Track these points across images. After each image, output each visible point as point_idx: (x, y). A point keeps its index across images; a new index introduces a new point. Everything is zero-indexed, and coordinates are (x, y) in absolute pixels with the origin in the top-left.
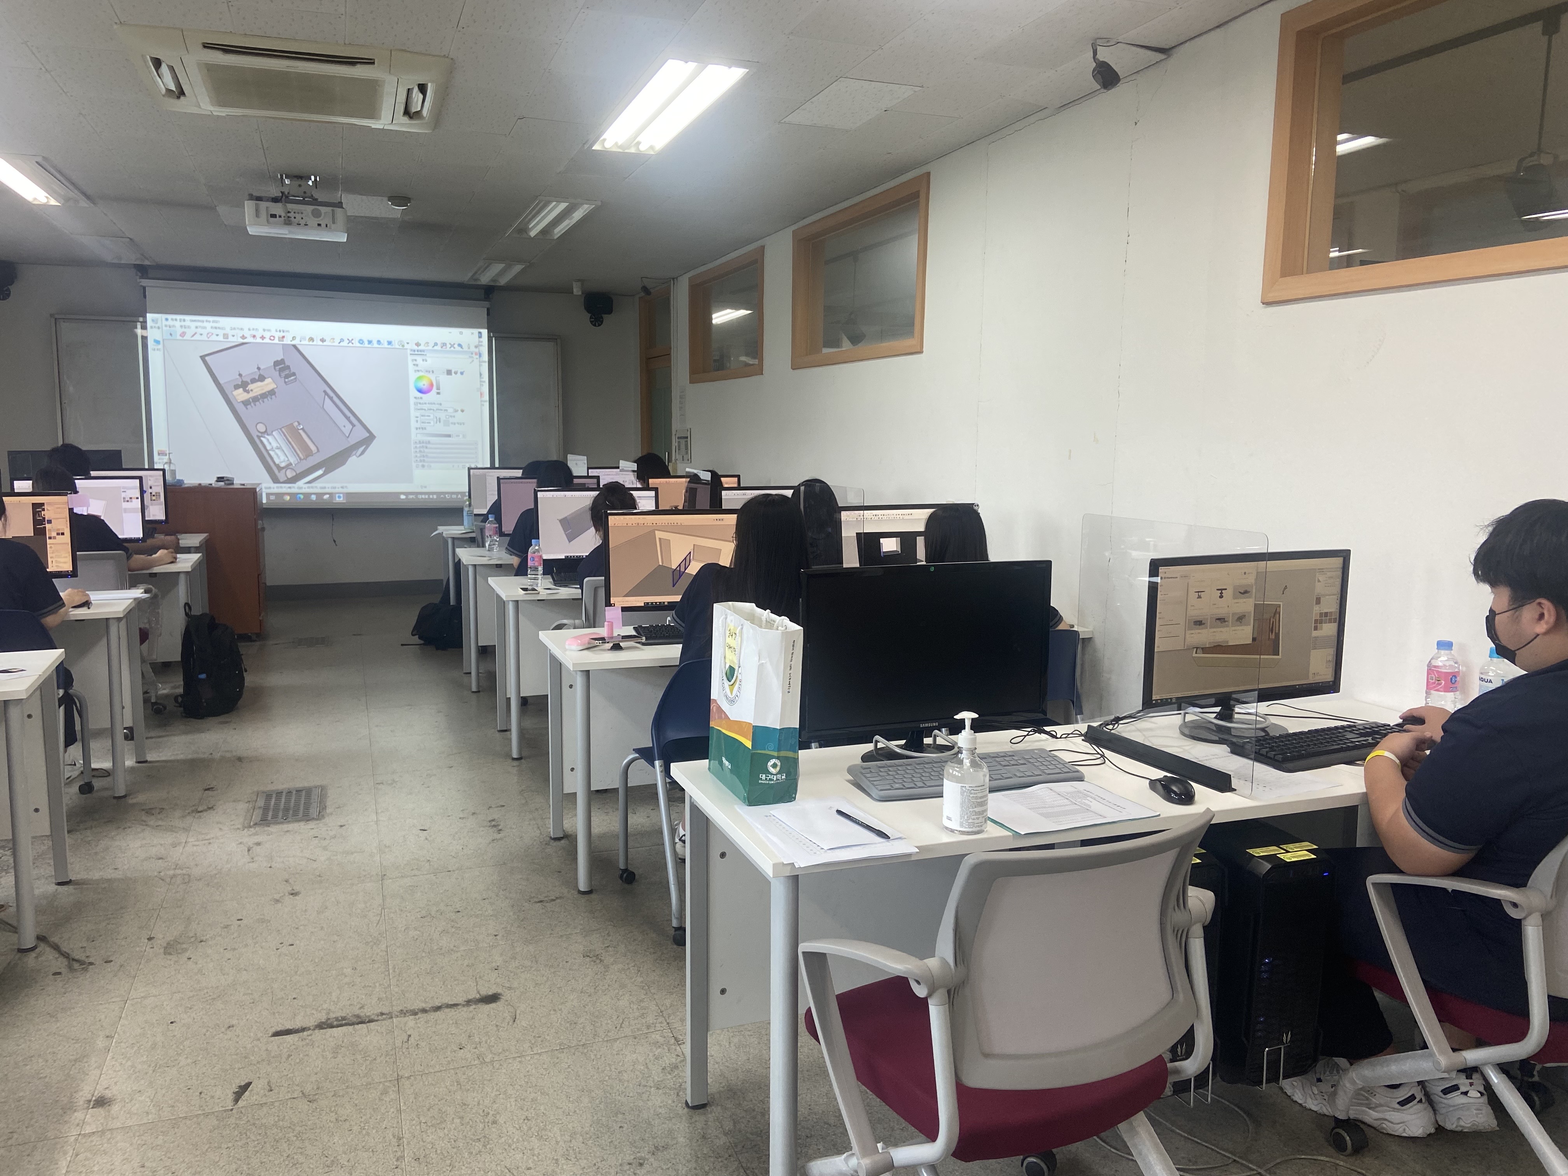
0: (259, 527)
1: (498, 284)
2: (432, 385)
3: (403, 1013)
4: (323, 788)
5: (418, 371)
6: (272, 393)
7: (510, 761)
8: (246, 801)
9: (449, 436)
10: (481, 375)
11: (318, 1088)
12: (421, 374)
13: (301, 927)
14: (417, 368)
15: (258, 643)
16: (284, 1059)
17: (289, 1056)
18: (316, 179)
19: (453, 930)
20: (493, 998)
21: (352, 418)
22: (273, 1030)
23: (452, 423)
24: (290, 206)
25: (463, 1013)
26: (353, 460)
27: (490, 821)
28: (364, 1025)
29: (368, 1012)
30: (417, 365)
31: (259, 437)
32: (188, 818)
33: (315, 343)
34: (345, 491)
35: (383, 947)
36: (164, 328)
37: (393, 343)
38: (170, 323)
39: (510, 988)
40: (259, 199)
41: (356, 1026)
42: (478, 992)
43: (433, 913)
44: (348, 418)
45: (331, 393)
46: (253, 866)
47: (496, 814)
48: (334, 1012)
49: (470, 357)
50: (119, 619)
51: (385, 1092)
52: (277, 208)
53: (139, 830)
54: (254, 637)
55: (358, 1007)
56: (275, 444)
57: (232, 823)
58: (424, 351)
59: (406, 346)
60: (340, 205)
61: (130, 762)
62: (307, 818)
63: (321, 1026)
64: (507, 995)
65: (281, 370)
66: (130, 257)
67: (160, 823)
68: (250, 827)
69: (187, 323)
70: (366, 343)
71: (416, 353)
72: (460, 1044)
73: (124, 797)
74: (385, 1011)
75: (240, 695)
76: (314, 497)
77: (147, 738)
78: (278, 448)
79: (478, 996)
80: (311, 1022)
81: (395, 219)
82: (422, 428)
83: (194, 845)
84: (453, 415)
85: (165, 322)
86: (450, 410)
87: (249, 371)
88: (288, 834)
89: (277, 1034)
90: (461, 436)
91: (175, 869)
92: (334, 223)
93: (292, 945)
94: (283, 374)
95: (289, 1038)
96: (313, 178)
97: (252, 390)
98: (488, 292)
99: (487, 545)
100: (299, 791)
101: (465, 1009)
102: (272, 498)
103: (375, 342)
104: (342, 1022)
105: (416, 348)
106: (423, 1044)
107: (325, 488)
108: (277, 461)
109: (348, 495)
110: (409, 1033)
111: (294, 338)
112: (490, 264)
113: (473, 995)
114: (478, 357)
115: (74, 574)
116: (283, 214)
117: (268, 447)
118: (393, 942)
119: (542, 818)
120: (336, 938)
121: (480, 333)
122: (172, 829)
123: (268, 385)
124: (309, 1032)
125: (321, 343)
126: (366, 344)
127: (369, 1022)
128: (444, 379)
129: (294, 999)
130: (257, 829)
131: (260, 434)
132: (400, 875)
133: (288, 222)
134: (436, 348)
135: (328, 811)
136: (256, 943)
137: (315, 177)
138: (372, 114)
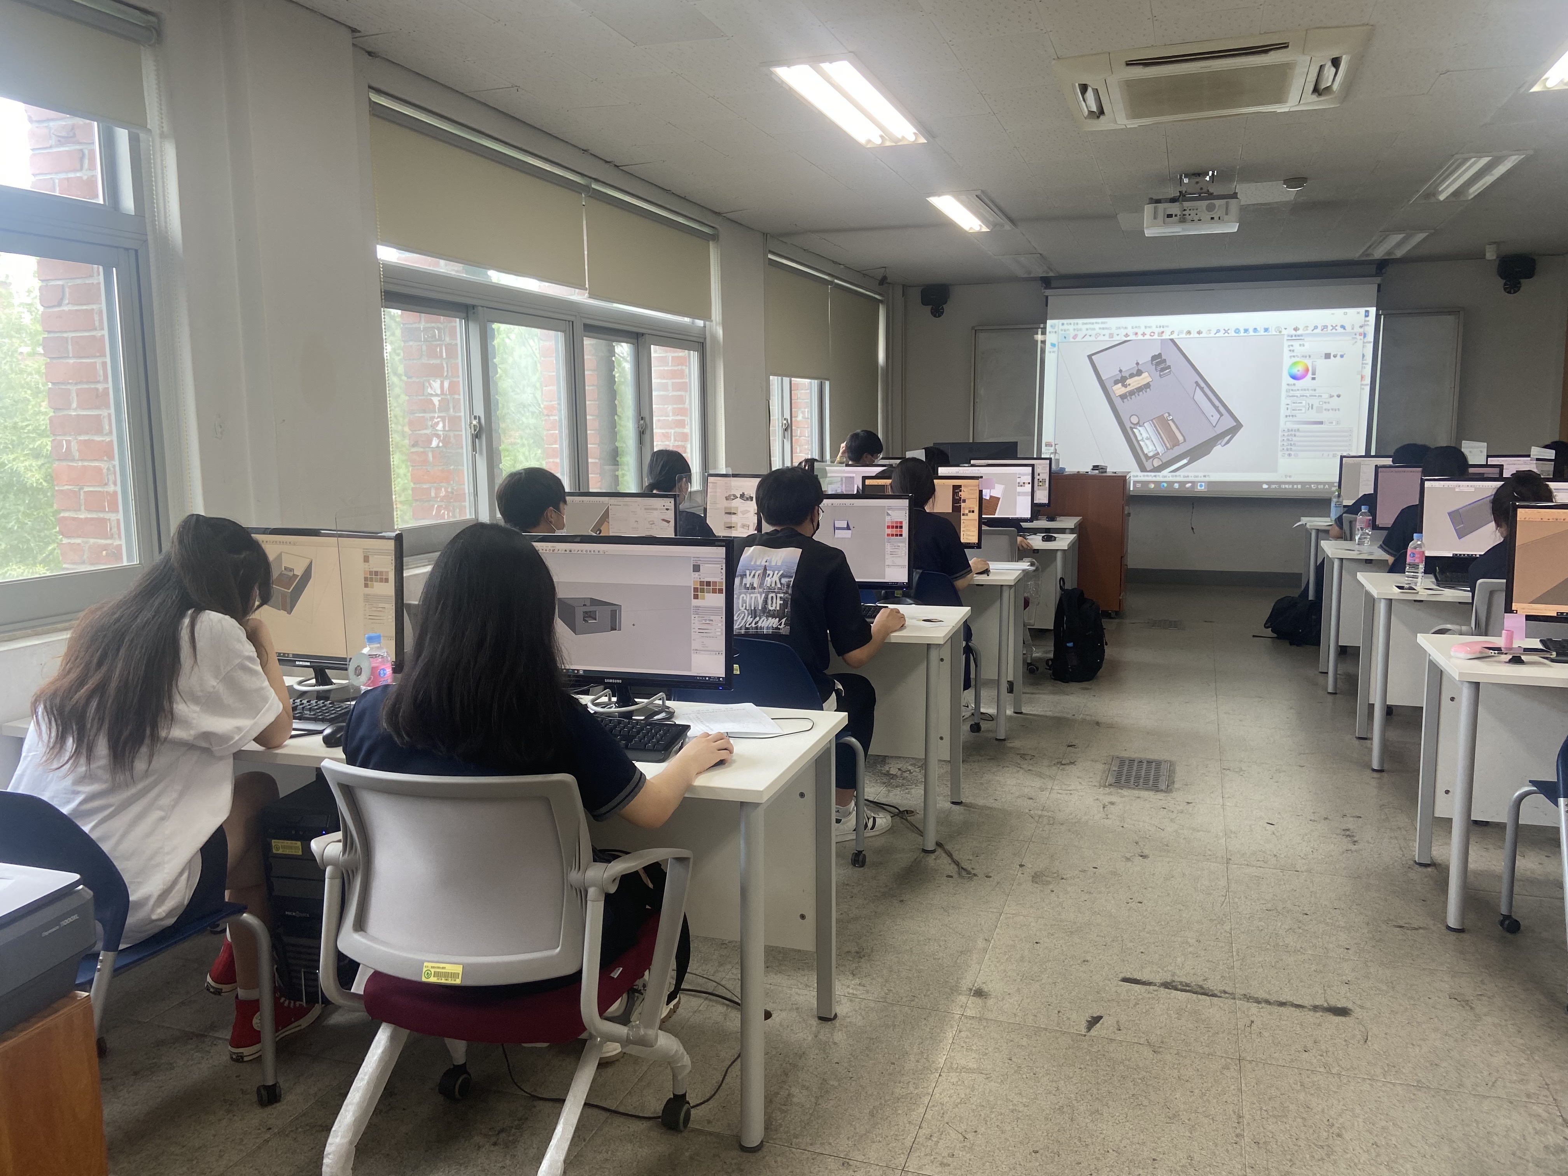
0: (1126, 512)
1: (1393, 257)
2: (1307, 370)
3: (1247, 998)
4: (1172, 764)
5: (1294, 356)
6: (1147, 386)
7: (1371, 771)
8: (1103, 761)
9: (1321, 423)
10: (1363, 356)
11: (1162, 1042)
12: (1296, 359)
13: (1150, 889)
14: (1293, 354)
15: (1117, 621)
16: (1131, 1005)
17: (1137, 1004)
18: (1213, 174)
19: (1301, 931)
20: (1343, 1012)
21: (1221, 409)
22: (1121, 976)
23: (1325, 410)
24: (1186, 204)
25: (1311, 1017)
26: (1217, 449)
27: (1344, 830)
28: (1208, 998)
29: (1210, 985)
30: (1293, 351)
31: (1132, 429)
32: (1054, 768)
33: (1192, 336)
34: (1207, 479)
35: (1228, 928)
36: (1060, 332)
37: (1270, 330)
38: (1066, 327)
39: (1362, 1007)
40: (1158, 201)
41: (1199, 996)
42: (1326, 1001)
43: (1279, 909)
44: (1216, 408)
45: (1203, 384)
46: (1108, 822)
47: (1350, 824)
48: (1179, 977)
49: (1353, 338)
50: (1010, 586)
51: (1226, 1067)
52: (1174, 208)
53: (1015, 770)
54: (1113, 615)
55: (1202, 978)
56: (1145, 435)
57: (1091, 780)
58: (1301, 335)
59: (1284, 332)
60: (1234, 196)
61: (1009, 712)
62: (1156, 788)
63: (1166, 985)
64: (1358, 1012)
65: (1157, 364)
66: (1040, 271)
67: (1030, 768)
68: (1105, 786)
69: (1080, 326)
70: (1242, 331)
71: (1294, 338)
72: (1305, 1046)
73: (1004, 740)
74: (1227, 989)
75: (1099, 666)
76: (1176, 486)
77: (1023, 693)
78: (1147, 439)
79: (1326, 1005)
80: (1158, 979)
81: (1288, 202)
82: (1293, 416)
83: (1058, 793)
84: (1327, 400)
85: (1061, 327)
86: (1325, 396)
87: (1128, 366)
88: (1138, 800)
89: (1125, 980)
90: (1334, 424)
91: (1042, 810)
92: (1227, 214)
93: (1141, 903)
94: (1159, 368)
95: (1137, 987)
96: (1210, 173)
97: (1129, 385)
98: (1382, 266)
99: (1357, 538)
100: (1149, 762)
101: (1311, 1013)
102: (1139, 485)
103: (1251, 330)
104: (1186, 988)
105: (1294, 332)
106: (1266, 1034)
107: (1188, 476)
108: (1146, 451)
109: (1210, 484)
110: (1252, 1019)
111: (1172, 333)
112: (1388, 235)
113: (1320, 1002)
114: (1362, 337)
115: (978, 546)
116: (1179, 213)
117: (1139, 438)
118: (1237, 926)
119: (1405, 839)
120: (1182, 908)
121: (1367, 312)
122: (1040, 775)
123: (1145, 378)
124: (1155, 988)
125: (1198, 336)
126: (1242, 334)
127: (1211, 996)
128: (1322, 365)
129: (1142, 952)
130: (1112, 789)
131: (1133, 426)
132: (1246, 862)
133: (1183, 220)
134: (1315, 331)
135: (1176, 786)
136: (1109, 892)
137: (1213, 172)
138: (1280, 98)
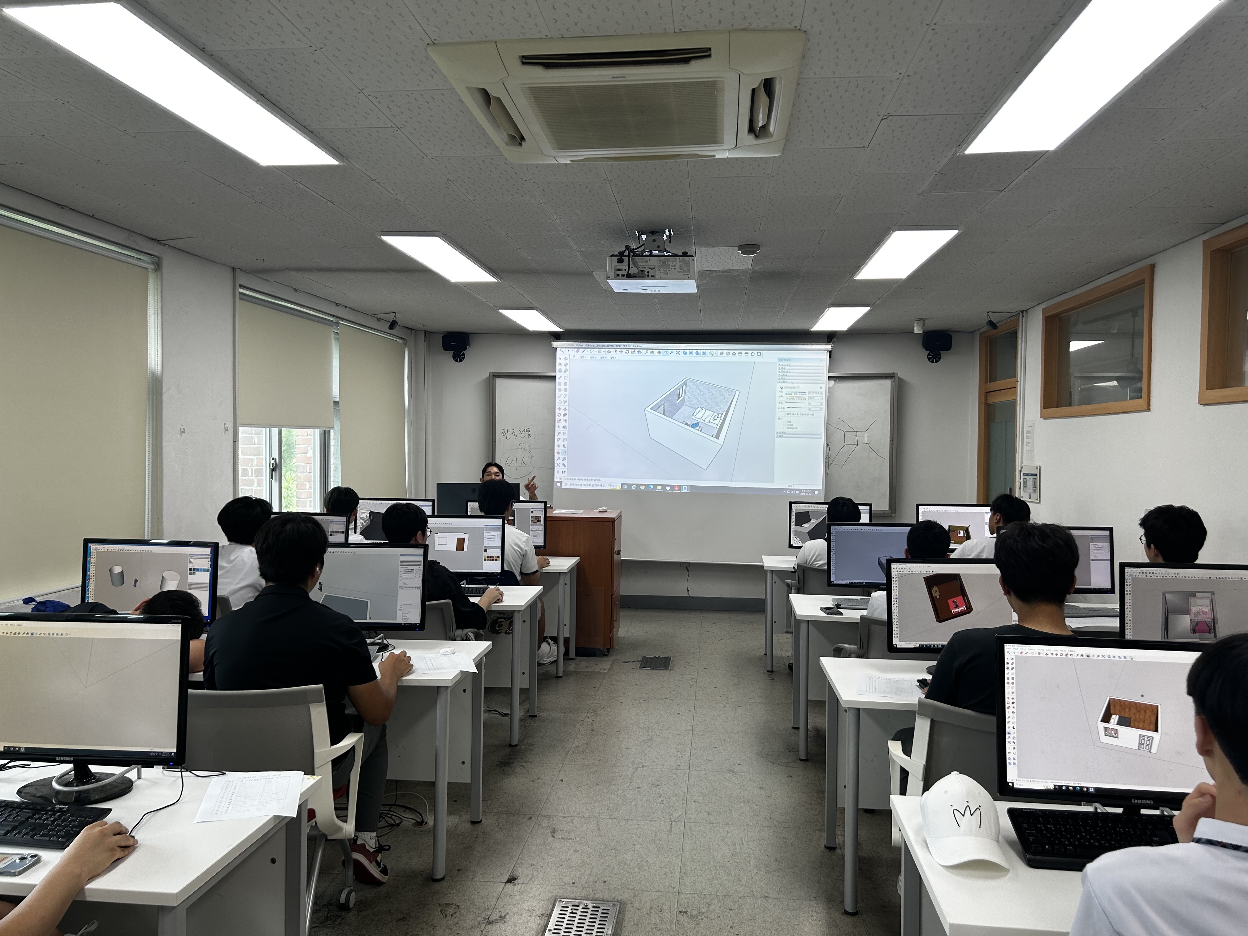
0: (615, 551)
1: (839, 330)
18: (669, 233)
81: (746, 270)
98: (832, 336)
137: (669, 231)
138: (713, 138)
